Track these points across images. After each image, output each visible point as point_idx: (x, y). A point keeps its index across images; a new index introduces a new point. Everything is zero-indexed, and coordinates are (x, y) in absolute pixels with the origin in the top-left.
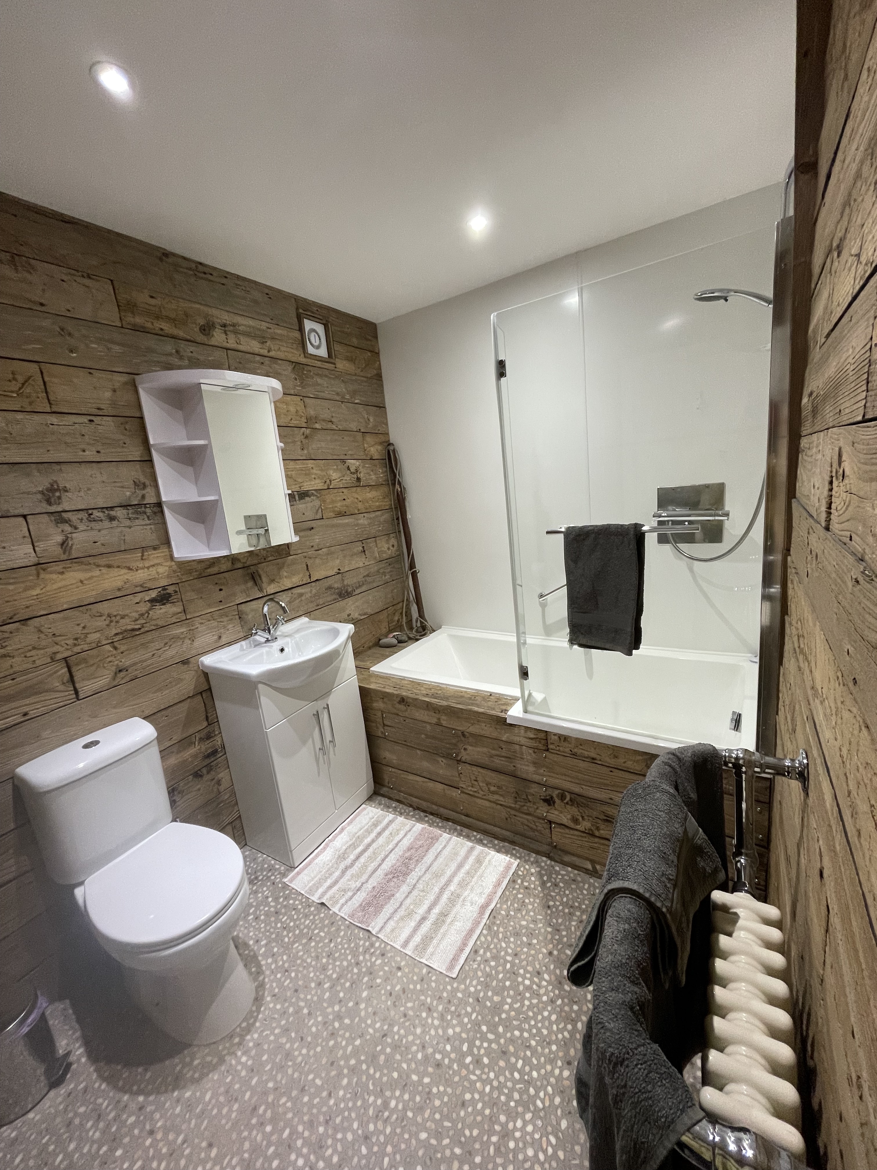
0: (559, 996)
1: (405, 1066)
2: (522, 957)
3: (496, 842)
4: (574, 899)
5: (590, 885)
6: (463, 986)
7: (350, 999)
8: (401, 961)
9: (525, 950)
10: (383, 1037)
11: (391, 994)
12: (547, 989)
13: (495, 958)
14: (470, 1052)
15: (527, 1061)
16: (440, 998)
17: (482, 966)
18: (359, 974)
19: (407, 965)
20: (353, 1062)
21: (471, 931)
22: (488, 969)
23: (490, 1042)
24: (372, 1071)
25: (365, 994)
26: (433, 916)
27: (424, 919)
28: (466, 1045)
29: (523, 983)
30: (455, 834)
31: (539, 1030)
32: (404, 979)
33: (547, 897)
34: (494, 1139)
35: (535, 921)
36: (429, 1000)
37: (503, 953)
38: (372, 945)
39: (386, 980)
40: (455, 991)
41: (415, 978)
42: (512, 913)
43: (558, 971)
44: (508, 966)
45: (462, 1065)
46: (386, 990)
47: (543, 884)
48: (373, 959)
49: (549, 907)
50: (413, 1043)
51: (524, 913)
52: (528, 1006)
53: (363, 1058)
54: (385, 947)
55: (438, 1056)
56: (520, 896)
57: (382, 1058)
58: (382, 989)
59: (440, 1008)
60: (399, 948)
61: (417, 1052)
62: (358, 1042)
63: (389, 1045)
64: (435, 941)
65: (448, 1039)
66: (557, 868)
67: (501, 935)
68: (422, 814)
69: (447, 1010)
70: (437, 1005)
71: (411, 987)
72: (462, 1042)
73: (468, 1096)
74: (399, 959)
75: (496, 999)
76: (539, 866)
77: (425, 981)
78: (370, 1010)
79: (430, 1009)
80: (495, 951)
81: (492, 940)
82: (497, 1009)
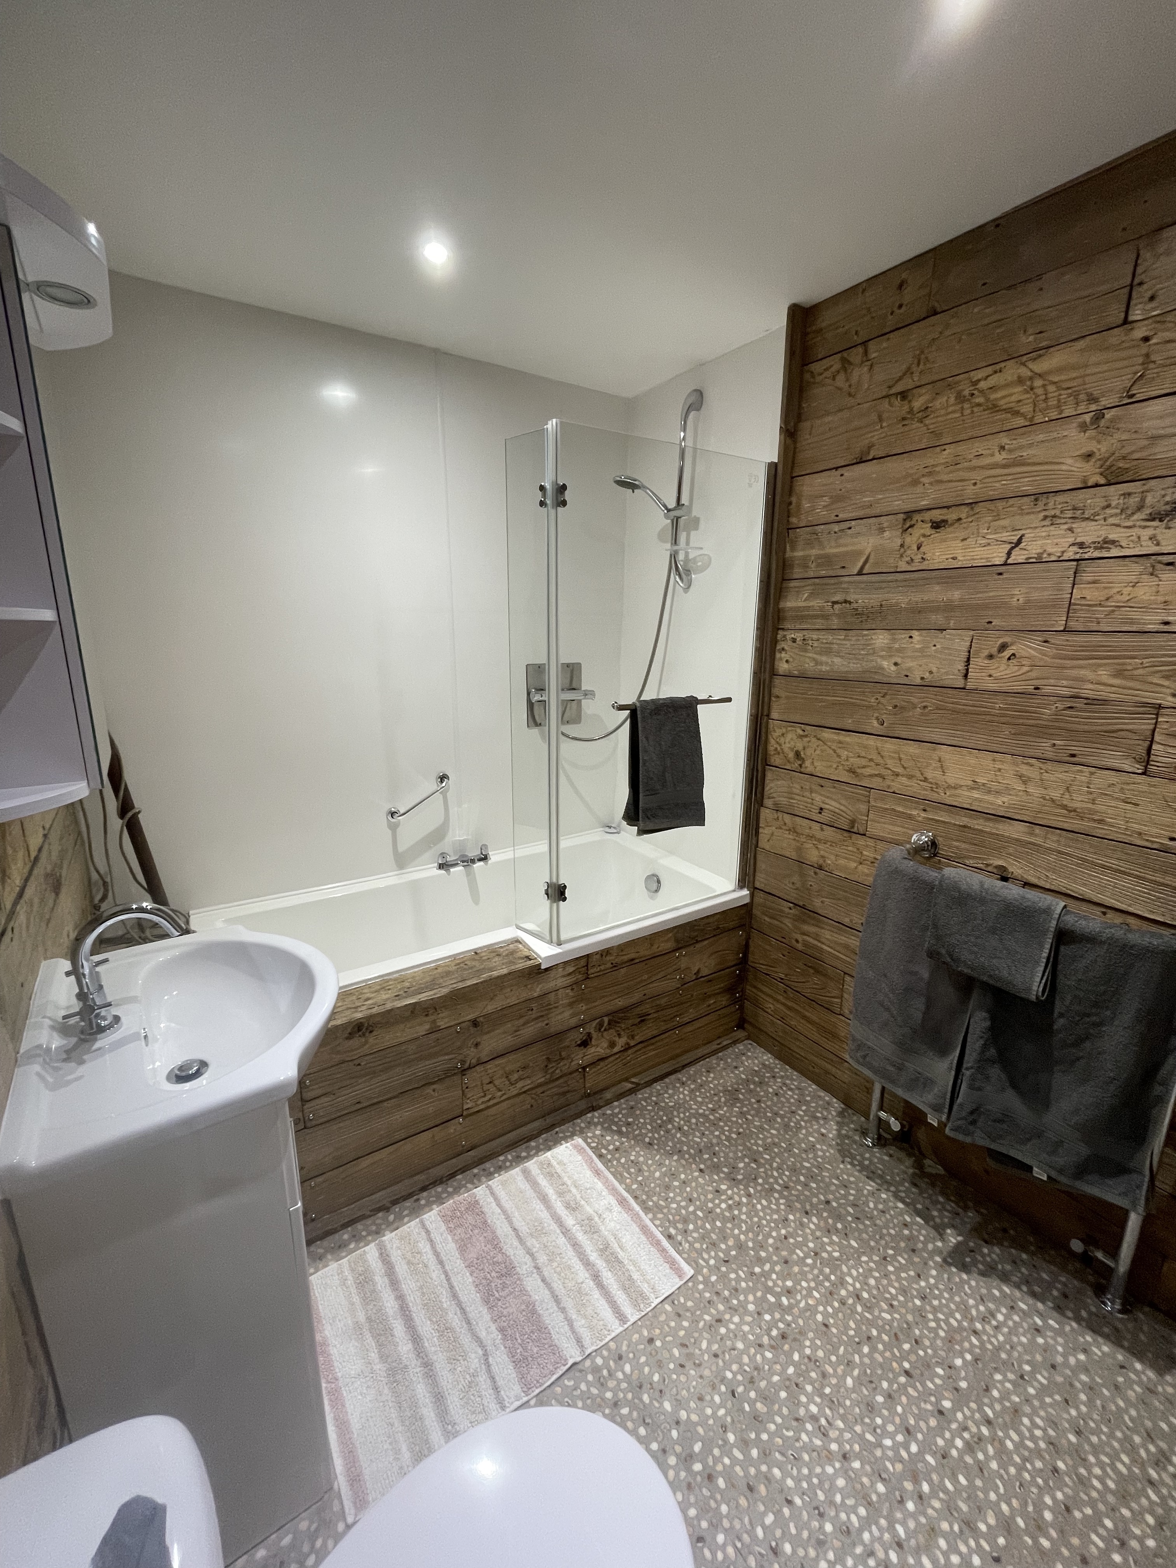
0: (746, 1187)
1: (776, 1378)
2: (695, 1195)
3: (533, 1144)
4: (652, 1120)
5: (645, 1099)
6: (705, 1270)
7: (667, 1434)
8: (641, 1335)
9: (688, 1189)
10: (734, 1395)
11: (682, 1366)
12: (736, 1193)
13: (685, 1221)
14: (778, 1296)
15: (799, 1245)
16: (709, 1302)
17: (690, 1239)
18: (633, 1407)
19: (651, 1328)
20: (755, 1453)
21: (644, 1229)
22: (695, 1235)
23: (772, 1270)
24: (772, 1427)
25: (667, 1406)
26: (600, 1264)
27: (596, 1277)
28: (769, 1296)
29: (722, 1210)
30: (484, 1179)
31: (772, 1221)
32: (667, 1339)
33: (638, 1140)
34: (859, 1309)
35: (661, 1165)
36: (707, 1317)
37: (683, 1212)
38: (596, 1370)
39: (660, 1365)
40: (706, 1282)
41: (673, 1324)
42: (640, 1178)
43: (722, 1175)
44: (700, 1213)
45: (788, 1310)
46: (674, 1371)
47: (620, 1133)
48: (620, 1375)
49: (650, 1144)
50: (752, 1359)
51: (646, 1168)
52: (747, 1217)
53: (753, 1436)
54: (609, 1350)
55: (774, 1333)
56: (623, 1160)
57: (759, 1405)
58: (670, 1377)
59: (721, 1307)
60: (621, 1329)
61: (763, 1356)
62: (731, 1437)
63: (746, 1390)
64: (636, 1276)
65: (759, 1314)
66: (609, 1112)
67: (661, 1203)
68: (407, 1204)
69: (727, 1300)
70: (717, 1309)
71: (682, 1333)
72: (764, 1299)
73: (819, 1317)
74: (636, 1336)
75: (731, 1243)
76: (596, 1125)
77: (681, 1313)
78: (692, 1405)
79: (719, 1321)
80: (677, 1218)
81: (663, 1213)
82: (740, 1247)
